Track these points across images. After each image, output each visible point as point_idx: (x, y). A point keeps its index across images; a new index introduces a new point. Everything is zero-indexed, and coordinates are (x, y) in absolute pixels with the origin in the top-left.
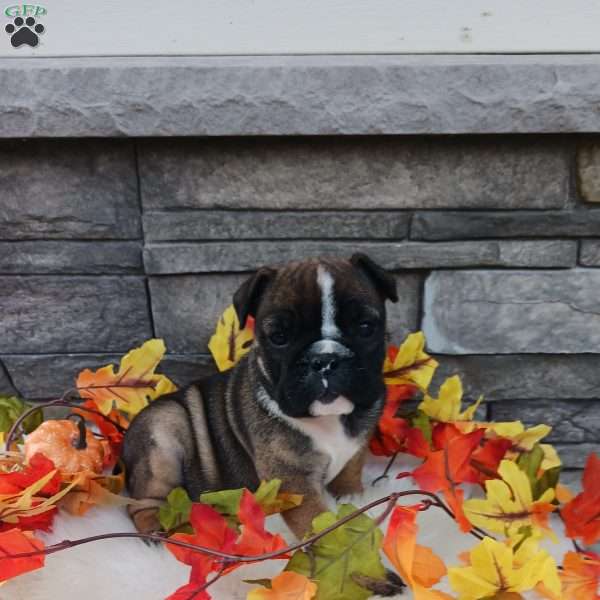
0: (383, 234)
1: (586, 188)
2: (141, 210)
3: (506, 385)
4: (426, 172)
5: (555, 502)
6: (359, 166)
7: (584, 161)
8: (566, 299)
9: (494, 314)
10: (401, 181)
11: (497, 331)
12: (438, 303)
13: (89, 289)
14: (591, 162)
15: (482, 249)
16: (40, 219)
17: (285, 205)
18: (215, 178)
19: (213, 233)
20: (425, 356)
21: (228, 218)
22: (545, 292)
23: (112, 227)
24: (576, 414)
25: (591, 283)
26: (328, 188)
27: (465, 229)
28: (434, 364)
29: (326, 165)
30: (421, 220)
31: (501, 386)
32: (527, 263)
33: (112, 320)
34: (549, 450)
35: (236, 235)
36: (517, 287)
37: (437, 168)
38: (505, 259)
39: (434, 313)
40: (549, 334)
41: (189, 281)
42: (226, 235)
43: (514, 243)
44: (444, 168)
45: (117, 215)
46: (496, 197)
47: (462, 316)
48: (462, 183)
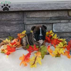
0: (48, 20)
1: (69, 15)
2: (24, 18)
3: (62, 35)
5: (66, 46)
6: (46, 13)
8: (68, 26)
9: (60, 28)
10: (50, 14)
12: (54, 27)
13: (19, 26)
14: (70, 12)
15: (59, 21)
16: (14, 19)
18: (31, 14)
19: (31, 20)
21: (33, 18)
22: (66, 25)
23: (21, 19)
26: (43, 15)
27: (57, 19)
29: (43, 13)
34: (66, 42)
35: (33, 20)
36: (63, 25)
37: (54, 13)
38: (61, 22)
40: (66, 30)
41: (29, 25)
46: (60, 16)
47: (57, 28)
48: (57, 14)
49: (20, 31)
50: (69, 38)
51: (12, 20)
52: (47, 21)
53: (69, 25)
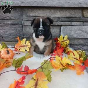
0: (56, 20)
1: (84, 15)
2: (22, 16)
4: (62, 12)
6: (52, 11)
7: (84, 11)
8: (81, 30)
9: (71, 32)
10: (58, 13)
11: (71, 34)
12: (63, 30)
13: (15, 27)
15: (69, 23)
16: (9, 17)
18: (33, 12)
22: (78, 29)
23: (18, 18)
24: (82, 47)
26: (48, 14)
27: (67, 20)
29: (48, 11)
30: (61, 19)
31: (72, 42)
32: (76, 25)
33: (18, 31)
36: (74, 28)
38: (73, 24)
39: (62, 32)
40: (79, 35)
43: (74, 22)
44: (64, 11)
45: (19, 16)
46: (71, 16)
47: (66, 32)
48: (67, 14)
49: (16, 34)
50: (82, 46)
51: (6, 19)
53: (83, 29)
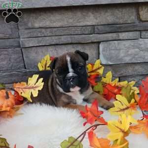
0: (87, 33)
1: (141, 17)
2: (19, 29)
3: (124, 72)
4: (97, 15)
6: (79, 14)
7: (140, 10)
9: (119, 52)
10: (91, 18)
11: (120, 57)
12: (103, 50)
13: (6, 53)
14: (142, 10)
15: (114, 35)
17: (59, 26)
18: (39, 20)
19: (39, 35)
20: (101, 66)
21: (43, 30)
22: (132, 46)
23: (11, 35)
24: (143, 78)
25: (145, 43)
26: (71, 21)
27: (109, 31)
28: (103, 67)
29: (69, 14)
30: (97, 28)
31: (122, 72)
32: (127, 38)
33: (13, 61)
36: (125, 45)
37: (101, 13)
38: (121, 38)
39: (103, 54)
40: (134, 57)
41: (33, 49)
42: (43, 35)
43: (123, 33)
44: (103, 13)
45: (12, 31)
46: (117, 21)
47: (110, 54)
48: (108, 17)
52: (83, 36)
53: (140, 45)
